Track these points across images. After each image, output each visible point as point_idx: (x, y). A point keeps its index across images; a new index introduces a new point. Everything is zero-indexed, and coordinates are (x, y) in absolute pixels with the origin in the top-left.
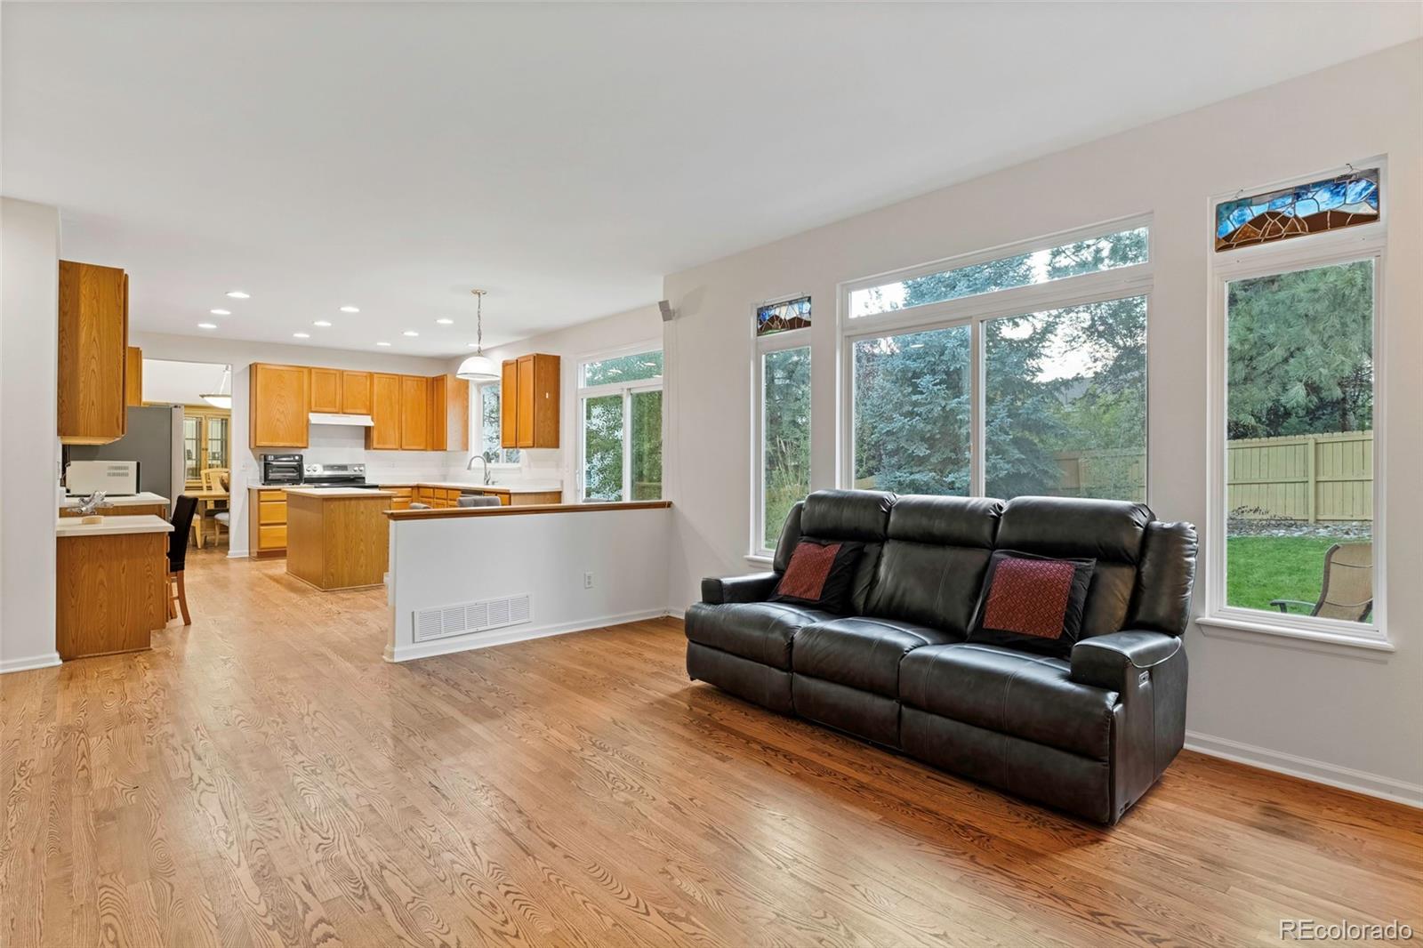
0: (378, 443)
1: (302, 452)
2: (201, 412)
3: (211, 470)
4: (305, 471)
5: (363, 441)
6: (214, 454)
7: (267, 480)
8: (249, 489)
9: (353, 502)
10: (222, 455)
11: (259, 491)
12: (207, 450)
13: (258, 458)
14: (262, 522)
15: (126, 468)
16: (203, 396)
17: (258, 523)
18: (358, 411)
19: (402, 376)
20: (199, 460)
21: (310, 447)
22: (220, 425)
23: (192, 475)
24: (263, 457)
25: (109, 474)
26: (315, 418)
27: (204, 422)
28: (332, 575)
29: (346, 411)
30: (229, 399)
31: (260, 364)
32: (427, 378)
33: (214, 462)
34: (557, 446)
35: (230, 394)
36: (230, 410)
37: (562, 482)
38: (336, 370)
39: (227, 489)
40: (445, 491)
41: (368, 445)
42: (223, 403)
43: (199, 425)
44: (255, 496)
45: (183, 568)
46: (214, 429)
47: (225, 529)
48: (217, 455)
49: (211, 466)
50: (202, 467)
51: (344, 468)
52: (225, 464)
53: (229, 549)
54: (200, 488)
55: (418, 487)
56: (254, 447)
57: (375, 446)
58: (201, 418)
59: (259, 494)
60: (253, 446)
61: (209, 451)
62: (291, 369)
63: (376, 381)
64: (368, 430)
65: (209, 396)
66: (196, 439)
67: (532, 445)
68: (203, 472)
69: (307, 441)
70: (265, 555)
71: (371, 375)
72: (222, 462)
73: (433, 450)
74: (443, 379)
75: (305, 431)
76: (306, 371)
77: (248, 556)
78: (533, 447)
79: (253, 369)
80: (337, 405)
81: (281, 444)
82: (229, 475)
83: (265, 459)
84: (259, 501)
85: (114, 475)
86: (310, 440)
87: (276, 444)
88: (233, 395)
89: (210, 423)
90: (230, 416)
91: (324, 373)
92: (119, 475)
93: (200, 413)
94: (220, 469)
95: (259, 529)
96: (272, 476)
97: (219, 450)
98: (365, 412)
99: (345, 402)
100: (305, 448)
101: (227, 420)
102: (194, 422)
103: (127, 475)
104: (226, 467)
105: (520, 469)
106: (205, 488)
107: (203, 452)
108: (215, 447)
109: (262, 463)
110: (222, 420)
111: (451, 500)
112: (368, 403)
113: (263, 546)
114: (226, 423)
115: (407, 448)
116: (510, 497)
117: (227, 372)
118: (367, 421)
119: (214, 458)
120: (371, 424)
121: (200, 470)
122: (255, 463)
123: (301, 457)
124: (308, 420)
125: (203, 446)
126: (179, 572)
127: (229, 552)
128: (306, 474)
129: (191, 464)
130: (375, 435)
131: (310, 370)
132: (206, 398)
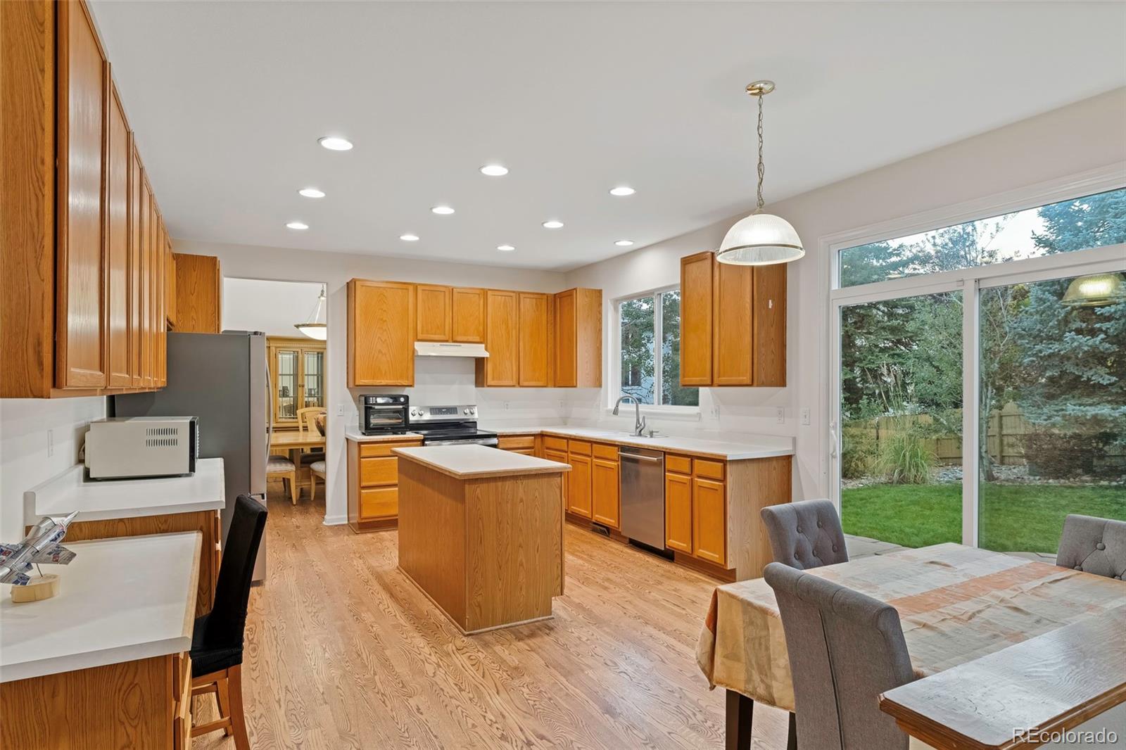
0: (493, 379)
1: (407, 391)
2: (298, 345)
3: (307, 409)
4: (410, 415)
5: (474, 376)
6: (310, 390)
7: (368, 429)
8: (347, 439)
9: (508, 484)
10: (318, 392)
11: (360, 443)
12: (303, 386)
13: (357, 401)
14: (364, 484)
15: (173, 431)
16: (298, 326)
17: (358, 486)
18: (471, 339)
19: (519, 293)
20: (296, 399)
21: (415, 386)
22: (316, 359)
23: (290, 412)
24: (363, 399)
25: (148, 443)
26: (422, 349)
27: (300, 356)
28: (479, 606)
29: (459, 339)
30: (325, 329)
31: (359, 280)
32: (547, 296)
33: (311, 399)
34: (783, 383)
35: (325, 323)
36: (325, 342)
37: (794, 440)
38: (446, 287)
39: (323, 433)
40: (566, 441)
41: (480, 381)
42: (319, 334)
43: (296, 359)
44: (355, 450)
45: (239, 661)
46: (310, 364)
47: (321, 482)
48: (313, 393)
49: (307, 405)
50: (299, 405)
51: (452, 410)
52: (321, 403)
53: (325, 514)
54: (296, 429)
55: (542, 435)
56: (353, 386)
57: (490, 381)
58: (298, 352)
59: (360, 447)
60: (351, 385)
61: (306, 387)
62: (395, 286)
63: (490, 299)
64: (480, 363)
65: (304, 325)
66: (293, 375)
67: (749, 382)
68: (299, 412)
69: (413, 377)
70: (366, 526)
71: (484, 293)
72: (318, 399)
73: (555, 386)
74: (571, 295)
75: (410, 365)
76: (411, 288)
77: (346, 522)
78: (751, 385)
79: (350, 287)
80: (447, 332)
81: (384, 382)
82: (325, 418)
83: (366, 402)
84: (360, 457)
85: (156, 443)
86: (416, 376)
87: (377, 382)
88: (329, 325)
89: (306, 356)
90: (325, 349)
91: (432, 290)
92: (162, 443)
93: (296, 346)
94: (317, 408)
95: (360, 493)
96: (374, 421)
97: (316, 387)
98: (477, 339)
99: (455, 328)
100: (411, 386)
101: (322, 353)
102: (292, 356)
103: (174, 442)
104: (322, 406)
105: (699, 415)
106: (301, 428)
107: (300, 389)
108: (311, 383)
109: (363, 406)
110: (318, 353)
111: (596, 457)
112: (481, 328)
113: (365, 514)
114: (322, 357)
115: (526, 384)
116: (725, 466)
117: (322, 298)
118: (480, 351)
119: (310, 395)
120: (486, 355)
121: (297, 409)
122: (353, 406)
123: (407, 398)
124: (414, 351)
125: (300, 382)
126: (231, 669)
127: (326, 517)
128: (412, 419)
129: (286, 401)
130: (489, 368)
131: (416, 286)
132: (301, 329)
